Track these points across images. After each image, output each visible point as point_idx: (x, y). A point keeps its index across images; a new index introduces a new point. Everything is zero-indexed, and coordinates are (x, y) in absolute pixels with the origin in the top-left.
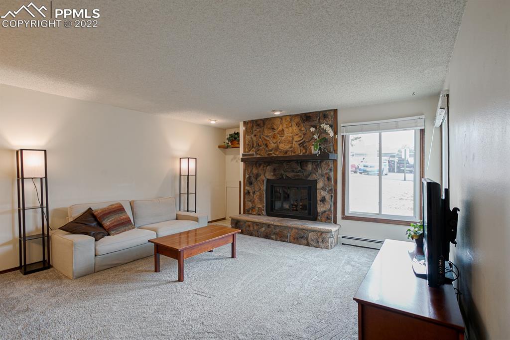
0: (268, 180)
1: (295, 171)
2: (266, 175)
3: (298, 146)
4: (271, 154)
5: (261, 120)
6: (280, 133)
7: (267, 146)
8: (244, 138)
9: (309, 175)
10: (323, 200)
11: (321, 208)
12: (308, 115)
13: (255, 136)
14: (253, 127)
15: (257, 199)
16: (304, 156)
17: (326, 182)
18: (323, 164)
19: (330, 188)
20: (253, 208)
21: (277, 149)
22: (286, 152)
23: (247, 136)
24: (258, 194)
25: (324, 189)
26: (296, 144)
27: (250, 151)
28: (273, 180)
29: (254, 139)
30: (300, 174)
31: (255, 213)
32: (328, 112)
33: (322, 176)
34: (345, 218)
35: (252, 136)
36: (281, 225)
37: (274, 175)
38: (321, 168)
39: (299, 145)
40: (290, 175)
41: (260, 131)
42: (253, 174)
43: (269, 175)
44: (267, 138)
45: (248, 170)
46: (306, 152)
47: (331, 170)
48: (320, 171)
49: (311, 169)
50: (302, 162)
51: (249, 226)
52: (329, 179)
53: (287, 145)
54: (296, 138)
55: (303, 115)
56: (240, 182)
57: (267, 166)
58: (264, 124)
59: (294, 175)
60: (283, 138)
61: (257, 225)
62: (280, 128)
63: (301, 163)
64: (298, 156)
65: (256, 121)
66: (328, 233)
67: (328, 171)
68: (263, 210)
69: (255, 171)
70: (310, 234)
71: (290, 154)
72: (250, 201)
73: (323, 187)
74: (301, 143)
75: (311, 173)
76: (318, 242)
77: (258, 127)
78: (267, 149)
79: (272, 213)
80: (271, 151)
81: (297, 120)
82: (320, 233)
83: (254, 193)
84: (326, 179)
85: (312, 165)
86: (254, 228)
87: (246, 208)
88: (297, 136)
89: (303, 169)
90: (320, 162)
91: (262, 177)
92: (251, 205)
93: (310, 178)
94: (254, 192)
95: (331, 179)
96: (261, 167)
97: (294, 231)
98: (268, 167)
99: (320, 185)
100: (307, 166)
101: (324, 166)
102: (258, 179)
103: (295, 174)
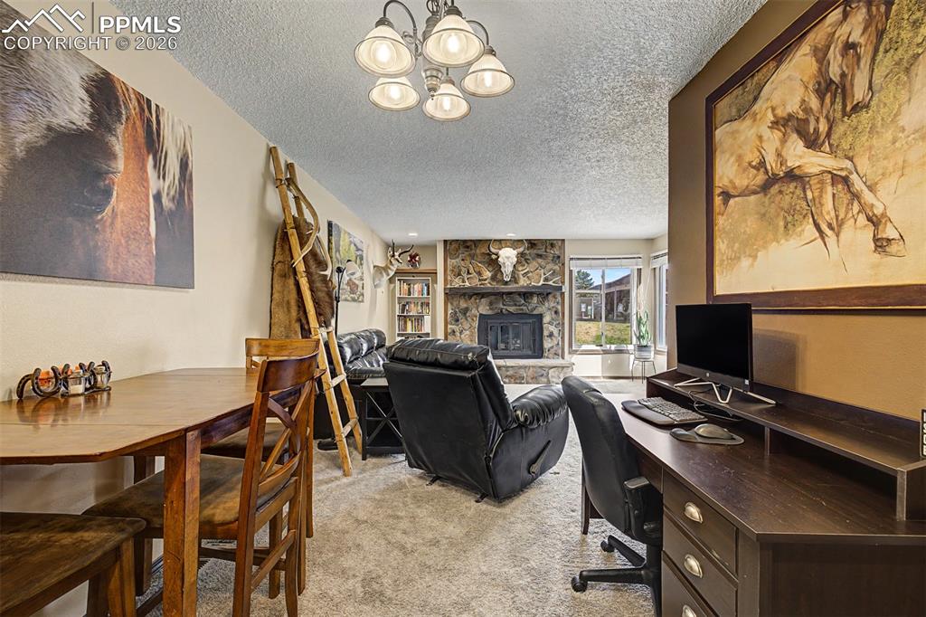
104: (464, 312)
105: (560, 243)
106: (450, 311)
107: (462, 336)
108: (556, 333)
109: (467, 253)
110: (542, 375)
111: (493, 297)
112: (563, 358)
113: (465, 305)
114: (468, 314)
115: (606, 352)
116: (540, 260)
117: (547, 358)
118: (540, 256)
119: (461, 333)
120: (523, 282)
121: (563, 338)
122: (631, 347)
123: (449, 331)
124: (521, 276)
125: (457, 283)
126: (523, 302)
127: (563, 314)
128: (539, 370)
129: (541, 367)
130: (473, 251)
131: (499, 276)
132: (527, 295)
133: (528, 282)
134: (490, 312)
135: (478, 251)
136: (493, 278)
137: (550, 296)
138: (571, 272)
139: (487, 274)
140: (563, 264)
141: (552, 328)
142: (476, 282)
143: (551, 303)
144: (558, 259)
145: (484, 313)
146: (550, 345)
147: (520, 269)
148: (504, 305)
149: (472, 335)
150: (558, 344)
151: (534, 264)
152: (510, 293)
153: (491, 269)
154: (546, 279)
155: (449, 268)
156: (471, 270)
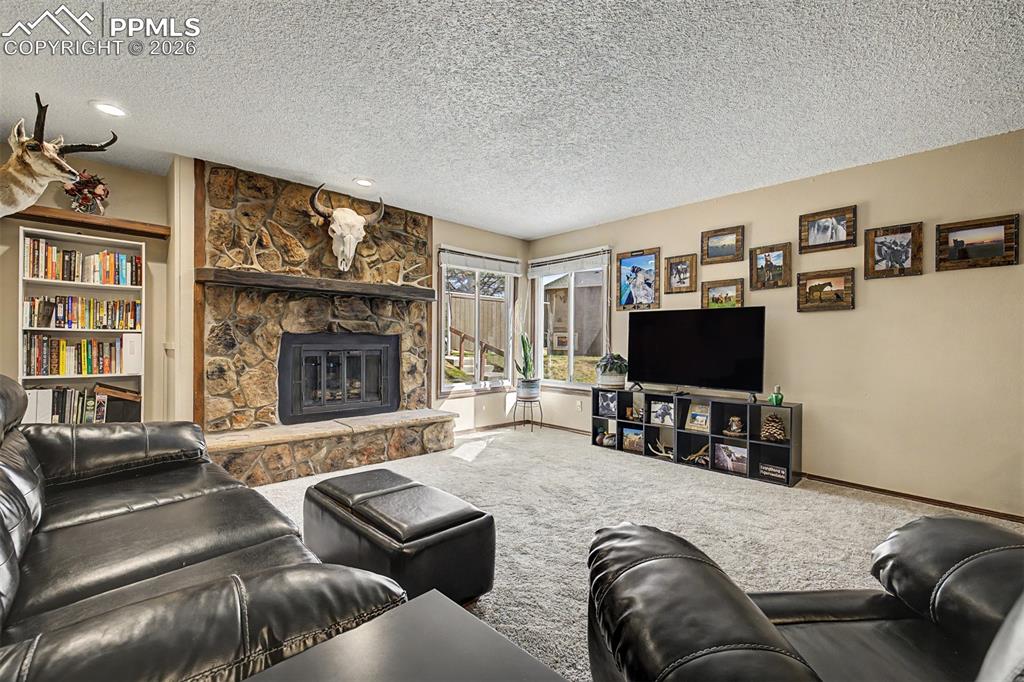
104: (249, 327)
105: (426, 219)
107: (244, 379)
108: (420, 367)
109: (253, 202)
110: (413, 442)
111: (314, 300)
112: (430, 407)
113: (250, 313)
114: (258, 332)
115: (479, 392)
116: (396, 244)
117: (407, 408)
118: (396, 236)
119: (238, 374)
120: (369, 277)
121: (429, 374)
122: (507, 383)
123: (207, 368)
124: (366, 266)
125: (231, 261)
126: (370, 313)
127: (431, 335)
128: (409, 431)
130: (270, 201)
131: (326, 260)
132: (374, 300)
133: (378, 279)
134: (306, 330)
135: (281, 202)
136: (315, 262)
137: (412, 306)
138: (440, 269)
139: (302, 253)
140: (430, 256)
141: (414, 359)
142: (276, 267)
143: (414, 316)
144: (422, 246)
145: (293, 329)
147: (365, 252)
148: (335, 316)
149: (265, 378)
150: (423, 385)
151: (389, 247)
152: (346, 295)
153: (308, 245)
154: (406, 278)
156: (266, 240)
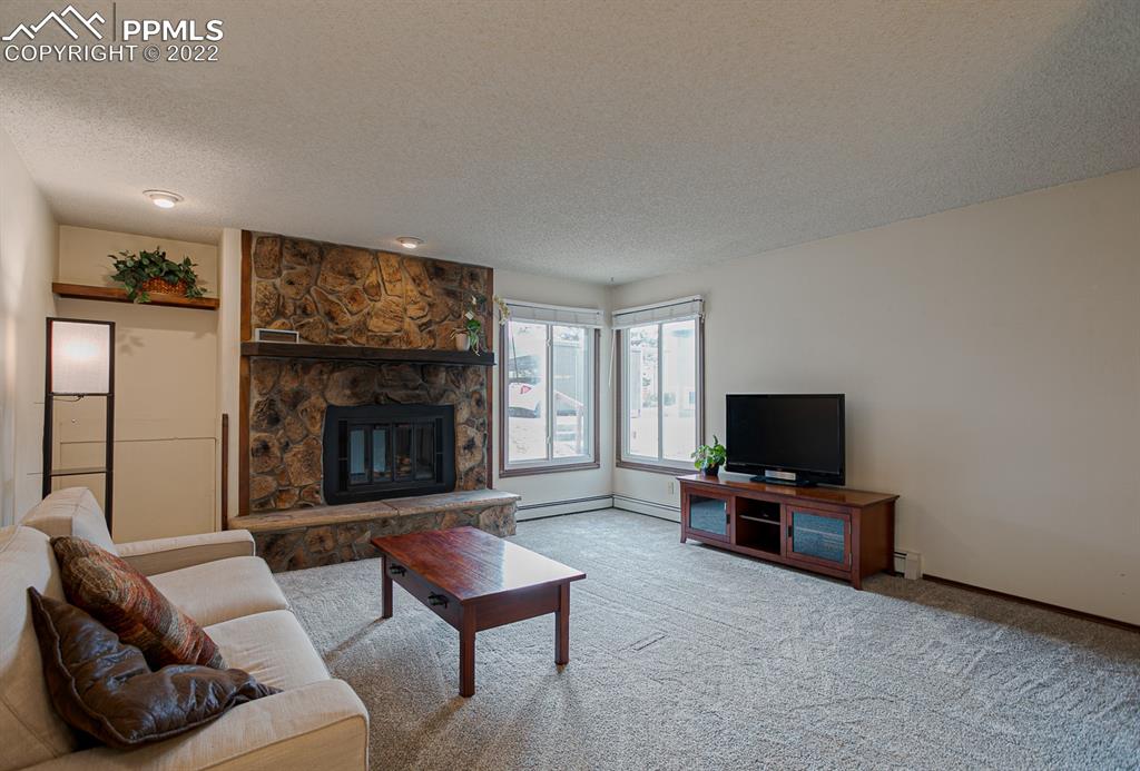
0: (330, 407)
1: (411, 384)
2: (328, 395)
3: (417, 330)
4: (344, 340)
5: (311, 243)
6: (372, 291)
7: (332, 319)
8: (246, 280)
9: (442, 396)
10: (470, 446)
11: (464, 463)
12: (440, 265)
13: (291, 283)
14: (281, 254)
15: (297, 465)
16: (428, 351)
17: (475, 410)
18: (469, 373)
19: (481, 421)
20: (280, 494)
21: (362, 328)
22: (388, 340)
23: (255, 278)
24: (301, 447)
25: (469, 422)
26: (413, 326)
27: (268, 324)
28: (347, 407)
29: (290, 292)
30: (421, 393)
31: (288, 506)
32: (478, 270)
33: (467, 397)
34: (505, 474)
35: (278, 281)
36: (419, 511)
37: (354, 395)
38: (465, 381)
39: (420, 327)
40: (398, 394)
41: (307, 274)
42: (280, 391)
43: (338, 396)
44: (330, 297)
45: (261, 382)
46: (434, 346)
47: (482, 384)
48: (463, 386)
49: (443, 382)
50: (425, 364)
51: (321, 540)
52: (479, 402)
53: (387, 324)
54: (413, 311)
55: (429, 263)
56: (225, 417)
57: (332, 372)
58: (322, 257)
59: (408, 396)
60: (379, 305)
61: (348, 529)
62: (373, 278)
63: (422, 367)
64: (416, 351)
65: (296, 242)
66: (510, 504)
67: (478, 387)
68: (317, 492)
69: (289, 384)
70: (481, 516)
71: (396, 345)
72: (271, 473)
73: (468, 420)
74: (423, 324)
75: (445, 391)
76: (498, 526)
77: (302, 261)
78: (331, 326)
79: (344, 493)
80: (343, 331)
81: (416, 270)
82: (499, 510)
83: (285, 447)
84: (474, 403)
85: (447, 373)
86: (336, 541)
87: (255, 496)
88: (416, 306)
89: (427, 382)
90: (464, 368)
91: (316, 400)
92: (274, 484)
93: (443, 402)
94: (287, 444)
95: (483, 403)
96: (313, 372)
97: (447, 518)
98: (336, 374)
99: (463, 414)
100: (436, 375)
101: (471, 377)
102: (300, 408)
103: (409, 392)
106: (255, 398)
129: (465, 510)
146: (468, 465)
155: (255, 296)
